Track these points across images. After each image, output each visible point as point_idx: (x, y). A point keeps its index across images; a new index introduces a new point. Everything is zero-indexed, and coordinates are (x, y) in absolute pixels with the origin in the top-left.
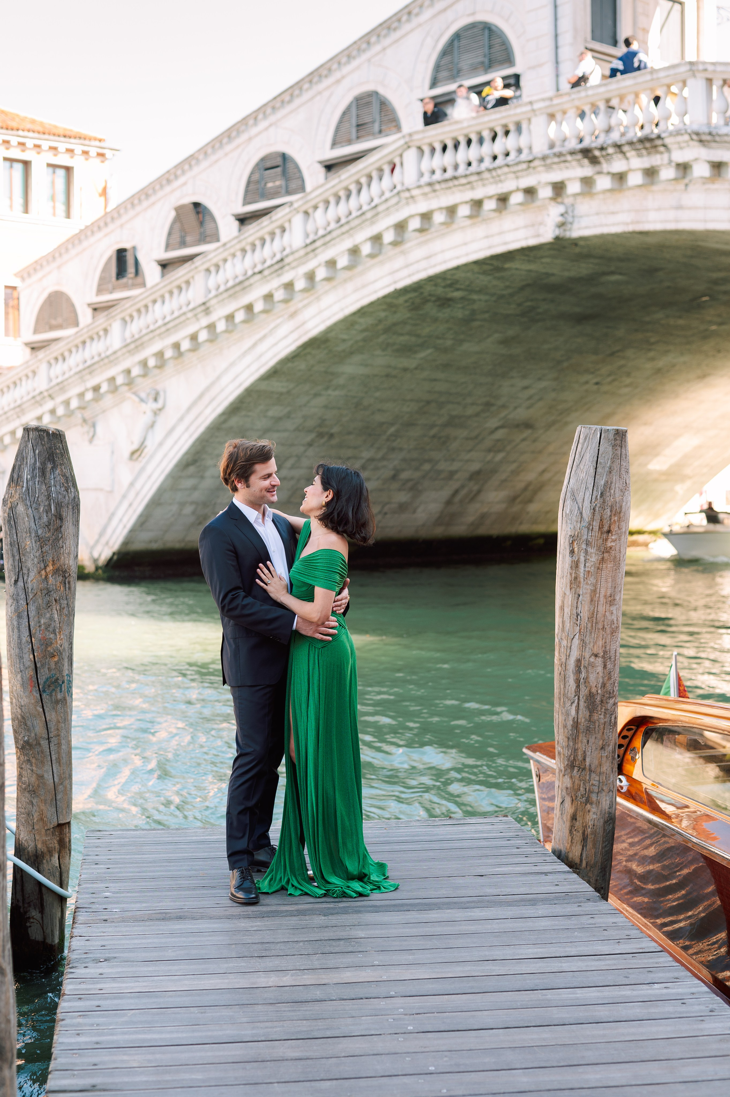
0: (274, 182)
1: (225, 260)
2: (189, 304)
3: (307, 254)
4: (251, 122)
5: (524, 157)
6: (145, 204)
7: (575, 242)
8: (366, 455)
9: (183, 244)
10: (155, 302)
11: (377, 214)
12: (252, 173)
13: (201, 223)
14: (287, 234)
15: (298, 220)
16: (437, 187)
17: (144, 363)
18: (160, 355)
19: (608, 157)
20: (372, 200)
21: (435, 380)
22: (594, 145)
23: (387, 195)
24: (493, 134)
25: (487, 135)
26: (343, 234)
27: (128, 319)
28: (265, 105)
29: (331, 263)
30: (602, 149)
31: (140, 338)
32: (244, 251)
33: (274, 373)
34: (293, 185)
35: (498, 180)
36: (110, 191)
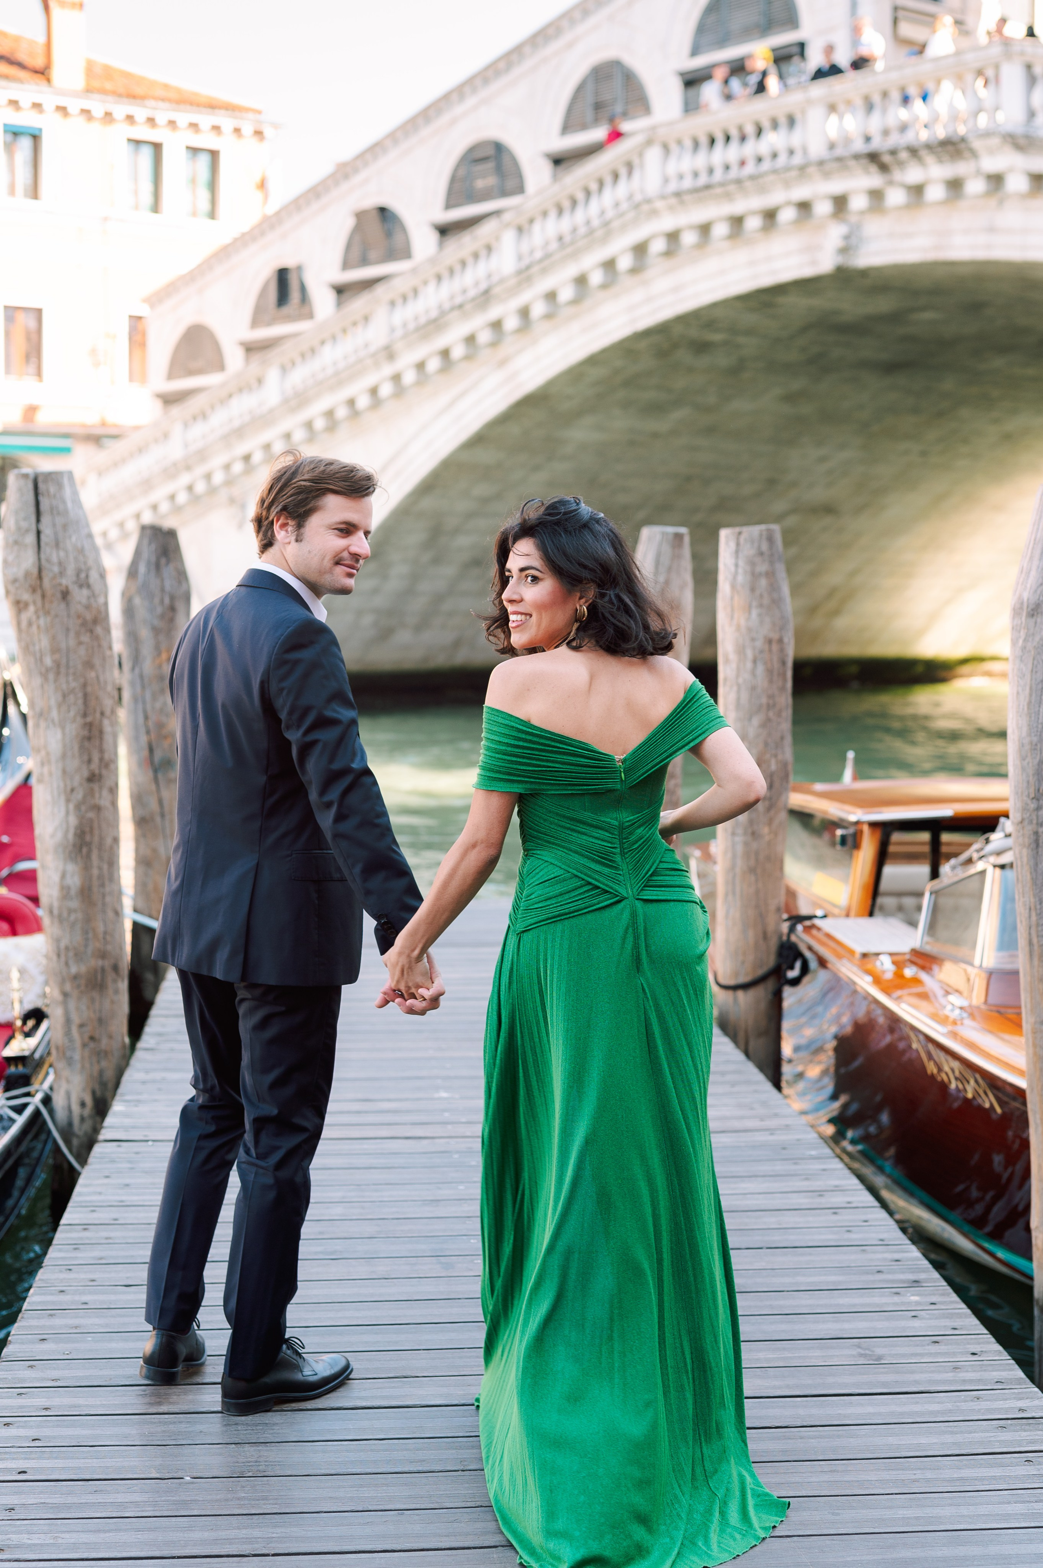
0: (485, 178)
1: (415, 290)
2: (367, 346)
3: (519, 284)
4: (457, 98)
5: (797, 160)
7: (864, 273)
9: (364, 261)
10: (323, 343)
11: (610, 232)
12: (458, 166)
13: (389, 234)
14: (494, 256)
15: (509, 237)
16: (687, 198)
17: (309, 425)
18: (330, 414)
19: (901, 164)
20: (604, 213)
21: (696, 449)
22: (883, 148)
23: (624, 206)
25: (750, 129)
26: (567, 257)
27: (288, 365)
29: (551, 296)
30: (893, 152)
31: (304, 391)
32: (439, 277)
33: (478, 440)
34: (511, 184)
35: (763, 190)
36: (271, 185)
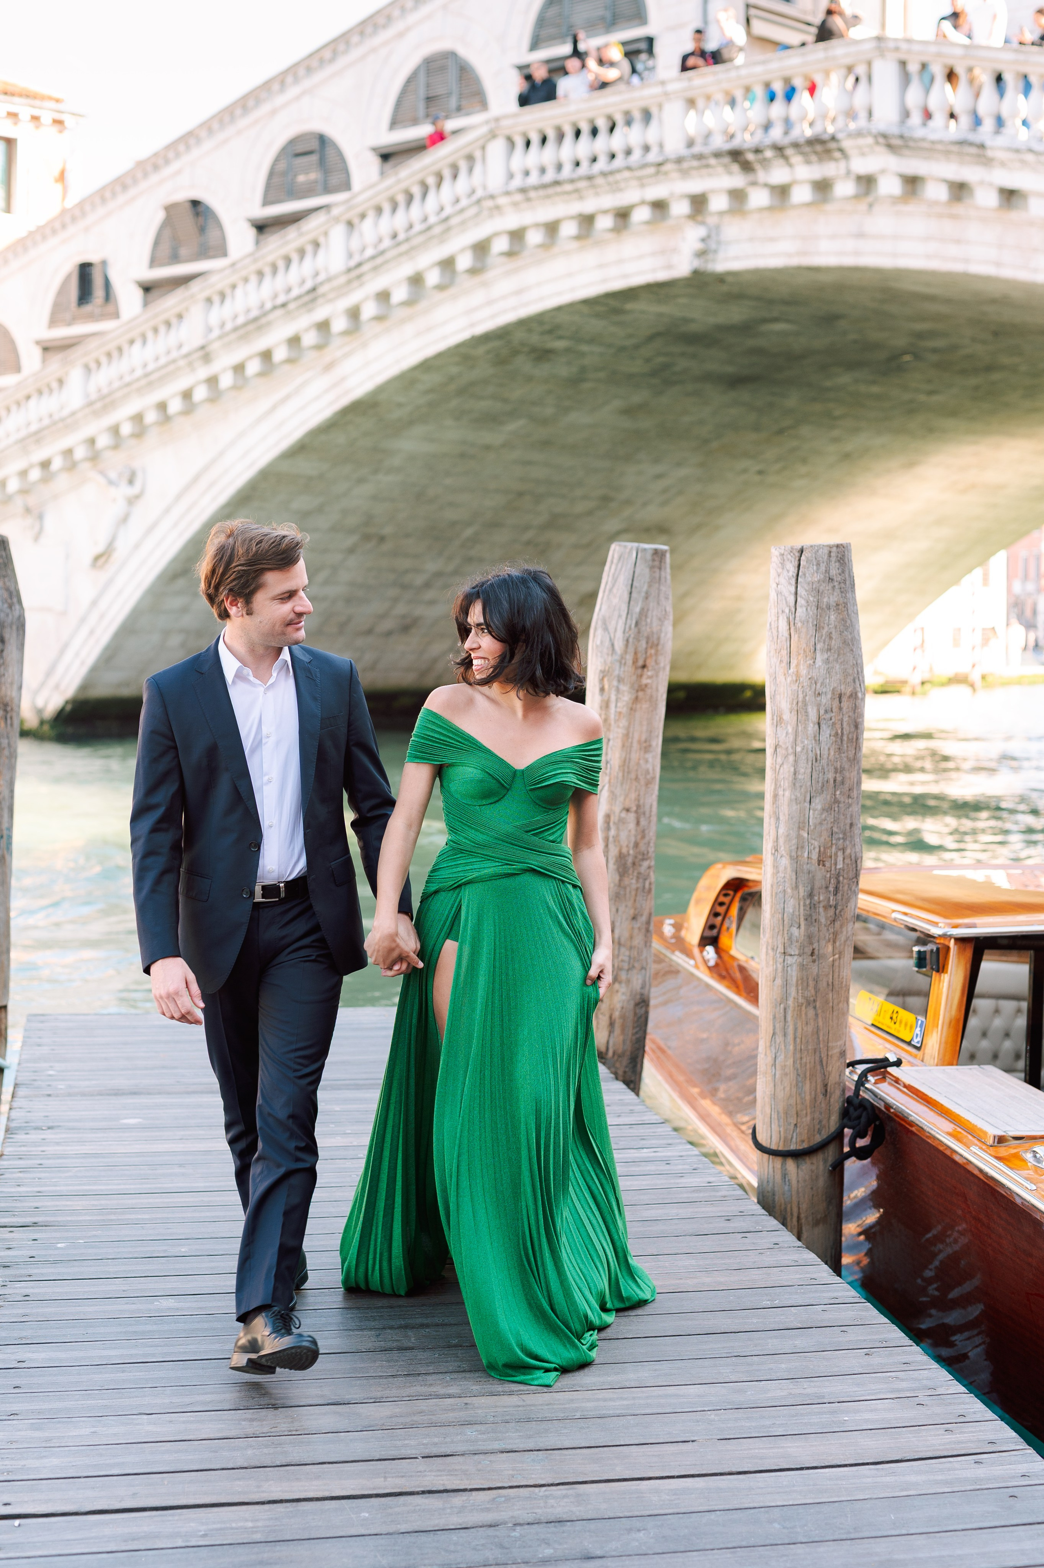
0: (307, 173)
1: (234, 287)
2: (180, 346)
3: (349, 282)
4: (276, 87)
5: (652, 157)
6: (121, 198)
7: (721, 278)
8: (432, 566)
9: (175, 258)
10: (132, 342)
11: (448, 229)
12: (277, 160)
13: (202, 230)
14: (321, 252)
15: (338, 232)
16: (532, 194)
17: (115, 430)
18: (138, 418)
19: (765, 163)
20: (442, 209)
21: (529, 463)
22: (746, 146)
23: (464, 202)
24: (610, 124)
25: (602, 124)
26: (401, 255)
27: (93, 366)
28: (296, 65)
29: (384, 296)
30: (757, 151)
31: (111, 393)
32: (260, 274)
33: (300, 449)
34: (334, 180)
35: (616, 188)
36: (70, 177)
